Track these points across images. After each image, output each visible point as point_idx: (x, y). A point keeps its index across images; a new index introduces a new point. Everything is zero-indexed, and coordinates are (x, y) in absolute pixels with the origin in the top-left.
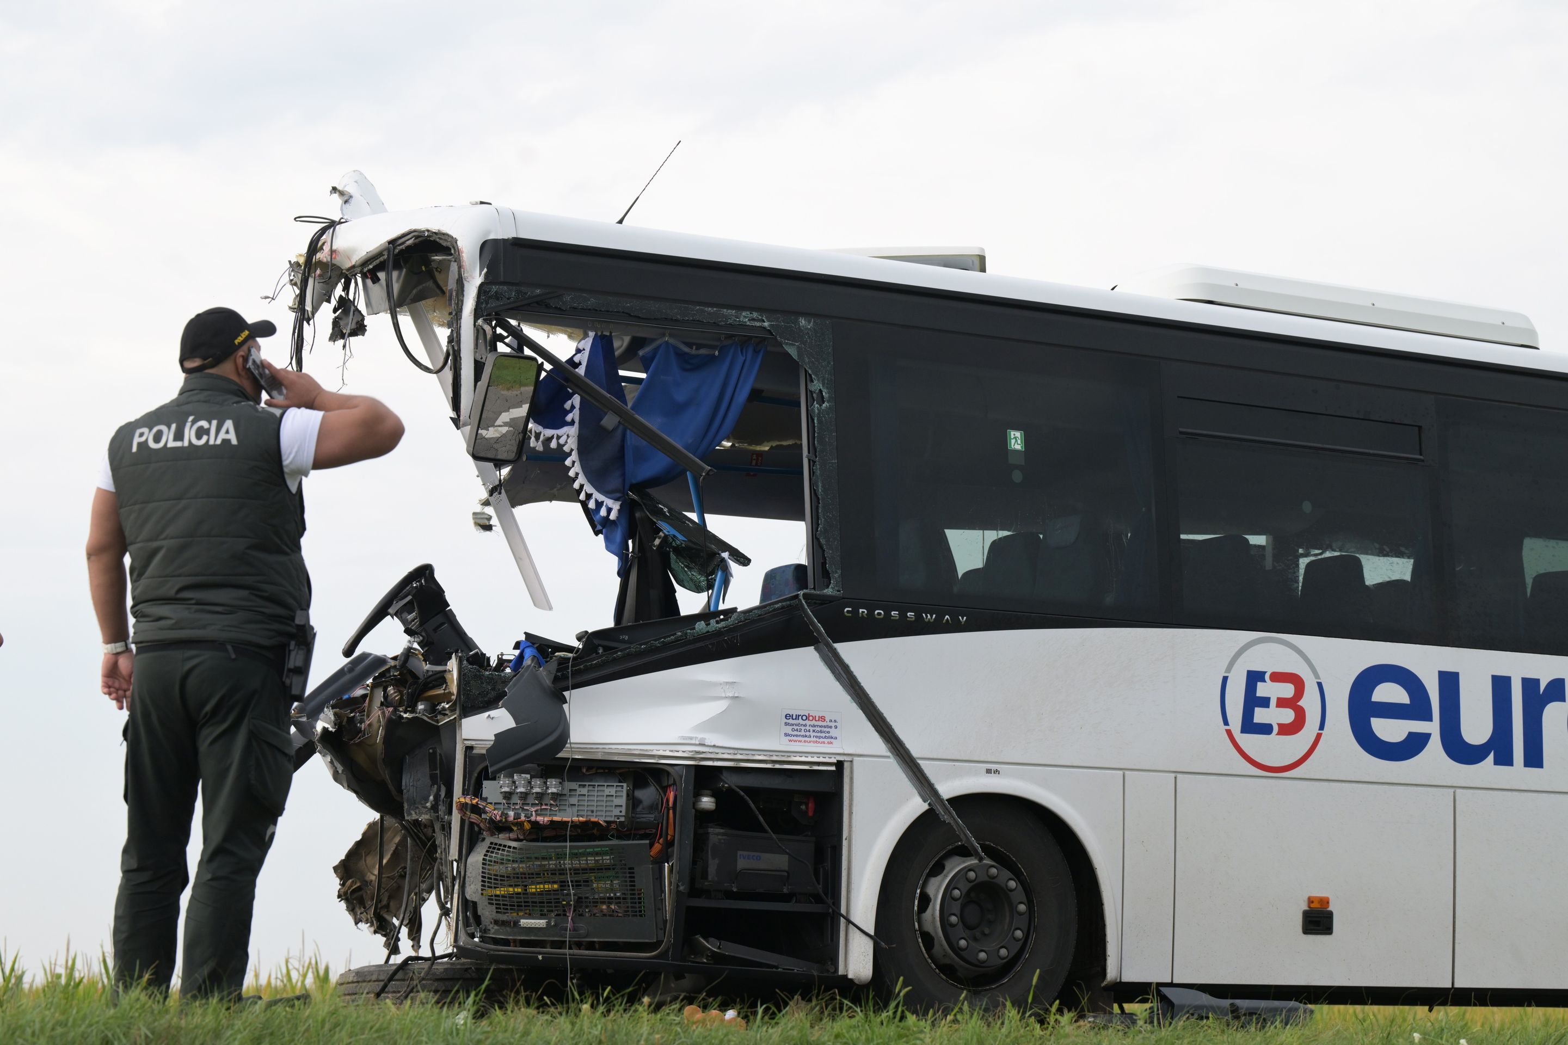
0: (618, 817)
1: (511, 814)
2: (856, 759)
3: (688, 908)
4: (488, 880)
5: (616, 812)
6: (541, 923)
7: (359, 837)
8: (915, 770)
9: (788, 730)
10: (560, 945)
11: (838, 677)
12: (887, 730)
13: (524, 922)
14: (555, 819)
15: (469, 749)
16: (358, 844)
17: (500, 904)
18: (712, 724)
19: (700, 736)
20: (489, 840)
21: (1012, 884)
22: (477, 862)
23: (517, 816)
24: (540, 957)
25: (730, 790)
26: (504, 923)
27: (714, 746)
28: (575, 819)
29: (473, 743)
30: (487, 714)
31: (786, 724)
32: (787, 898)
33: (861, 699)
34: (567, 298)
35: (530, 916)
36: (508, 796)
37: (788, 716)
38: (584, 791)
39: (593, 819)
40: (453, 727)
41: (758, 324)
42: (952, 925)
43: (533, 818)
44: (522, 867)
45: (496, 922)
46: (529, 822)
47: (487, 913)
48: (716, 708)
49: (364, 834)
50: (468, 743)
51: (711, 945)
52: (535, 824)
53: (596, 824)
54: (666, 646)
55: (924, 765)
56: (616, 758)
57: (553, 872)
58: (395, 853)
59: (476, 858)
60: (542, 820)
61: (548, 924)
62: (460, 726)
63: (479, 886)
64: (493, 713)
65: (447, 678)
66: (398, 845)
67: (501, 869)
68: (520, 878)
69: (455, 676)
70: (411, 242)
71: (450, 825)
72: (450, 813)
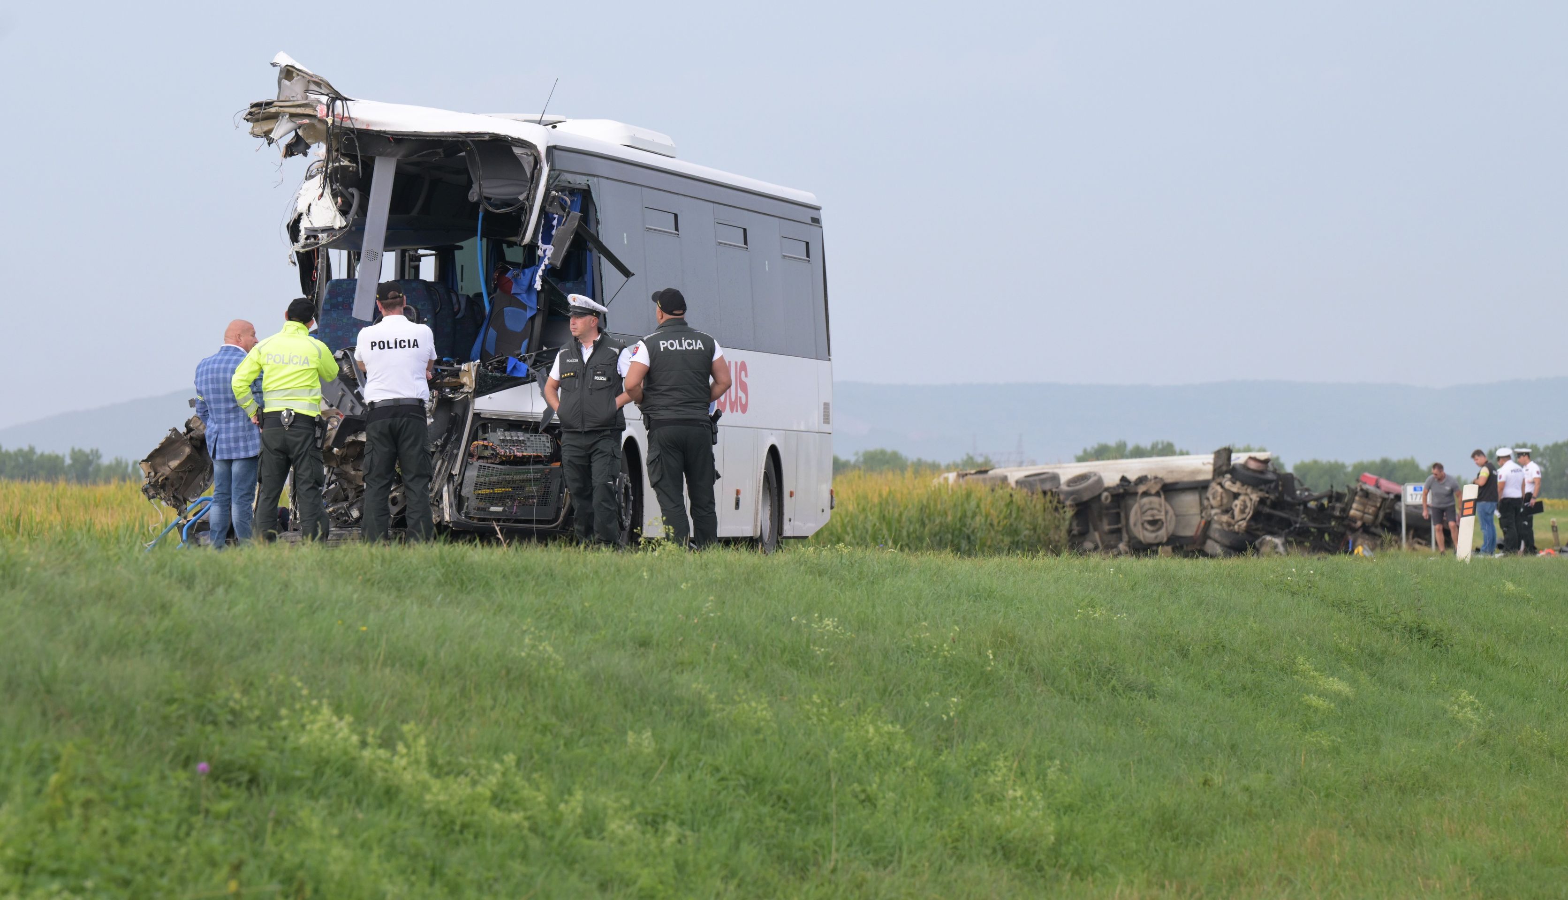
0: (548, 453)
1: (507, 451)
4: (478, 485)
5: (548, 450)
6: (500, 509)
7: (157, 447)
10: (530, 521)
13: (493, 509)
14: (524, 454)
15: (477, 415)
16: (156, 450)
17: (480, 498)
20: (480, 464)
23: (510, 452)
26: (484, 510)
28: (532, 454)
29: (479, 411)
30: (488, 396)
35: (496, 505)
36: (503, 441)
38: (532, 439)
39: (539, 454)
40: (466, 404)
43: (516, 454)
44: (494, 479)
45: (479, 509)
46: (511, 455)
47: (472, 504)
50: (476, 411)
52: (515, 456)
53: (540, 457)
57: (509, 482)
58: (189, 457)
59: (472, 474)
60: (519, 454)
61: (504, 510)
62: (473, 402)
63: (472, 489)
64: (491, 395)
65: (461, 374)
66: (192, 451)
67: (482, 480)
68: (493, 485)
69: (473, 375)
70: (487, 138)
71: (457, 455)
72: (459, 449)
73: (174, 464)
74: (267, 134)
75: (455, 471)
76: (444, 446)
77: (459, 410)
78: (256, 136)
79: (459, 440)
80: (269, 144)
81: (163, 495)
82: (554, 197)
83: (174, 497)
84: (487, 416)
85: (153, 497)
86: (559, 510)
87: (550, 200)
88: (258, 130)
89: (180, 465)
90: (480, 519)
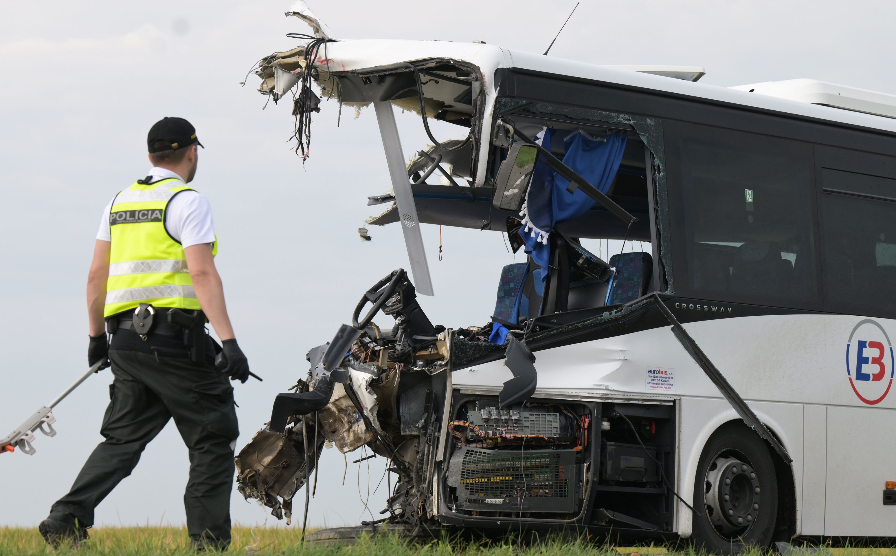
0: (555, 434)
1: (491, 432)
2: (683, 398)
3: (598, 491)
4: (465, 474)
5: (554, 431)
6: (500, 501)
8: (742, 406)
9: (649, 380)
11: (687, 348)
12: (722, 382)
13: (488, 501)
14: (517, 435)
15: (456, 391)
16: (249, 446)
17: (472, 489)
18: (611, 377)
19: (606, 384)
20: (465, 448)
21: (753, 475)
22: (458, 462)
23: (494, 434)
24: (499, 523)
25: (621, 418)
26: (475, 501)
27: (614, 390)
28: (530, 436)
29: (459, 387)
30: (469, 368)
31: (649, 376)
32: (643, 485)
33: (703, 361)
34: (538, 106)
35: (493, 497)
36: (487, 421)
37: (650, 371)
38: (533, 418)
39: (540, 436)
40: (444, 378)
41: (628, 122)
42: (726, 501)
43: (504, 435)
44: (488, 466)
45: (470, 501)
46: (502, 437)
47: (463, 494)
48: (615, 366)
49: (255, 439)
50: (455, 387)
51: (608, 514)
52: (504, 439)
53: (542, 439)
54: (584, 327)
55: (748, 403)
56: (554, 398)
57: (508, 469)
58: (281, 452)
59: (457, 460)
60: (509, 436)
61: (504, 502)
62: (451, 376)
63: (459, 478)
64: (474, 368)
65: (438, 344)
66: (283, 446)
67: (473, 467)
68: (485, 472)
69: (448, 344)
70: (433, 65)
71: (438, 439)
72: (439, 431)
73: (267, 460)
74: (271, 90)
75: (440, 457)
76: (425, 427)
77: (436, 387)
78: (263, 92)
79: (439, 420)
80: (276, 100)
81: (255, 494)
82: (499, 126)
83: (267, 495)
84: (469, 392)
85: (250, 496)
86: (581, 501)
87: (496, 130)
88: (266, 88)
89: (272, 461)
90: (481, 514)
